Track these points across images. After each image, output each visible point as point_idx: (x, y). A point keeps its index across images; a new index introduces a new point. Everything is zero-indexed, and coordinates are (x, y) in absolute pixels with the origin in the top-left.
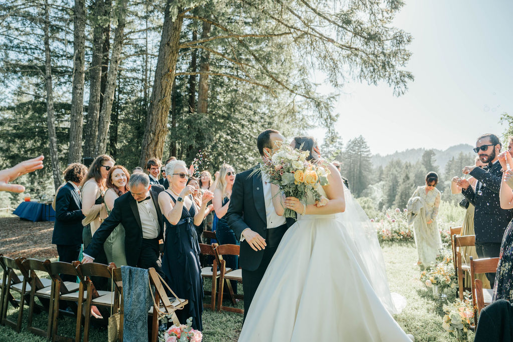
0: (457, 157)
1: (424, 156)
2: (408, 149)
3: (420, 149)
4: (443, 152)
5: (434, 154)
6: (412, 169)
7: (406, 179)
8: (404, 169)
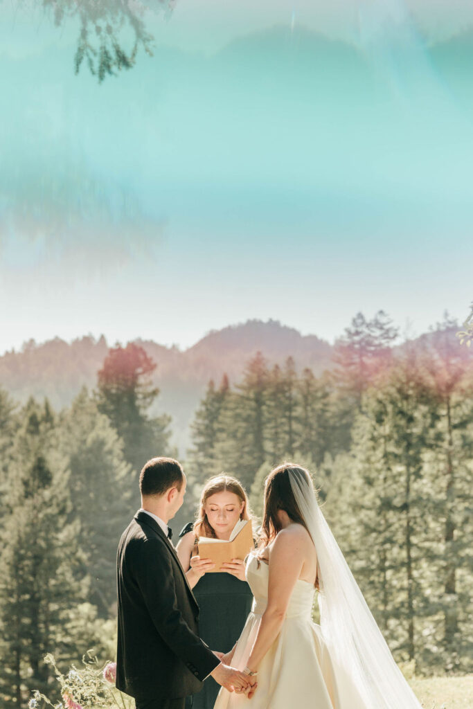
0: (239, 377)
1: (105, 375)
2: (32, 341)
3: (87, 340)
4: (180, 355)
5: (151, 367)
6: (58, 431)
7: (34, 483)
8: (22, 432)
